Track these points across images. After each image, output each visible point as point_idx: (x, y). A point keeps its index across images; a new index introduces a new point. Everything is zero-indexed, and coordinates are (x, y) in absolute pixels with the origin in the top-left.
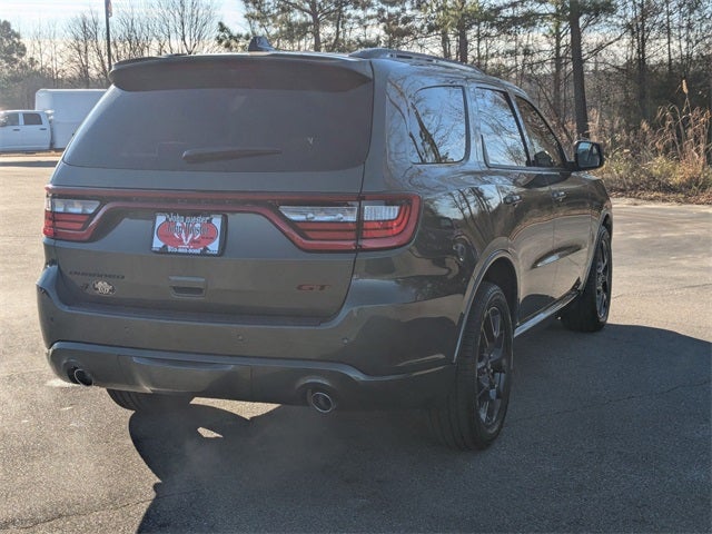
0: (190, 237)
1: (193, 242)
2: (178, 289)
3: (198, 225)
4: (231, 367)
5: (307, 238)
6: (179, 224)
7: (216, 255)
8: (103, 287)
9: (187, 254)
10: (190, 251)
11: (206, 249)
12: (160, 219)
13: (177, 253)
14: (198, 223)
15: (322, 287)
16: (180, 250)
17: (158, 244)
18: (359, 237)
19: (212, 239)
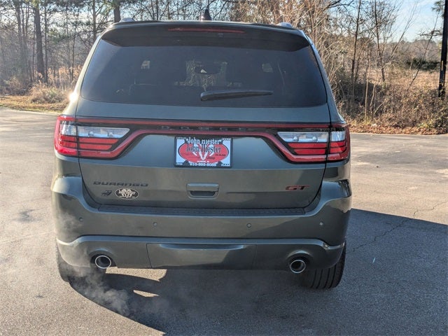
0: (206, 154)
1: (208, 158)
2: (193, 193)
3: (211, 146)
4: (242, 247)
5: (295, 154)
6: (196, 145)
7: (228, 167)
8: (126, 193)
9: (206, 167)
10: (208, 165)
11: (220, 163)
12: (180, 142)
13: (198, 167)
14: (211, 144)
15: (302, 188)
16: (200, 165)
17: (180, 160)
18: (327, 153)
19: (224, 156)
